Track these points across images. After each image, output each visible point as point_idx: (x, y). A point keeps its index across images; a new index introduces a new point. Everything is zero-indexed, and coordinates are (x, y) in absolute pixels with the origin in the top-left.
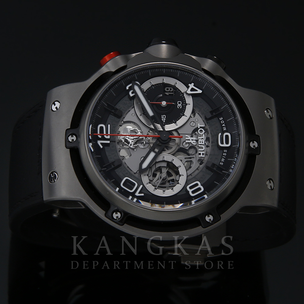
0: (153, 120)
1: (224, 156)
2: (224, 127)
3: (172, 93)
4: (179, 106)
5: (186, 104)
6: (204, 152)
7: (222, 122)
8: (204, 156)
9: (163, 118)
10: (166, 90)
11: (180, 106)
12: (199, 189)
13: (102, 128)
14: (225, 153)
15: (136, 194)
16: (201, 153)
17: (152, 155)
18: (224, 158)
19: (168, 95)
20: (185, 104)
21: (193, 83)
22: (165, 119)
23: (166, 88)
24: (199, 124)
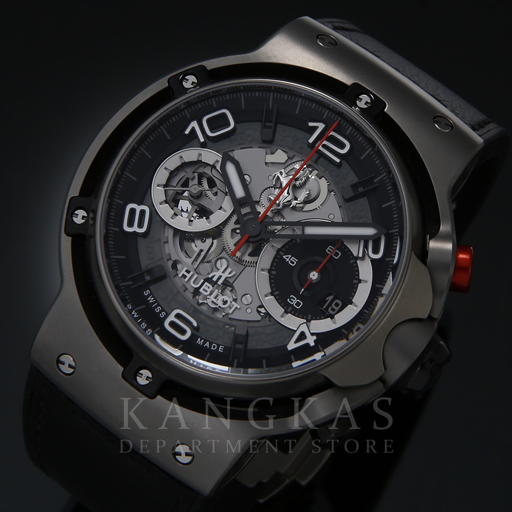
0: (300, 240)
1: (156, 307)
2: (204, 343)
3: (324, 307)
4: (294, 299)
5: (286, 312)
6: (186, 280)
7: (214, 347)
8: (180, 275)
9: (291, 260)
10: (337, 301)
11: (292, 302)
12: (130, 224)
14: (161, 312)
15: (195, 122)
16: (189, 276)
17: (240, 192)
18: (153, 303)
19: (327, 299)
20: (289, 309)
21: (313, 346)
22: (288, 260)
23: (341, 304)
24: (239, 307)
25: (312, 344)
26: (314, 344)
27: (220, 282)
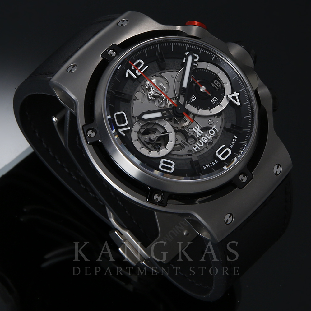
1: (212, 164)
2: (232, 144)
3: (217, 88)
4: (213, 100)
6: (199, 148)
7: (234, 140)
8: (197, 151)
9: (193, 98)
10: (214, 82)
11: (214, 102)
12: (170, 169)
13: (140, 63)
14: (215, 162)
15: (119, 130)
16: (197, 147)
17: (159, 115)
18: (210, 165)
19: (213, 86)
20: (218, 103)
21: (239, 94)
22: (193, 100)
23: (216, 81)
24: (215, 126)
25: (238, 94)
26: (238, 93)
27: (202, 133)
